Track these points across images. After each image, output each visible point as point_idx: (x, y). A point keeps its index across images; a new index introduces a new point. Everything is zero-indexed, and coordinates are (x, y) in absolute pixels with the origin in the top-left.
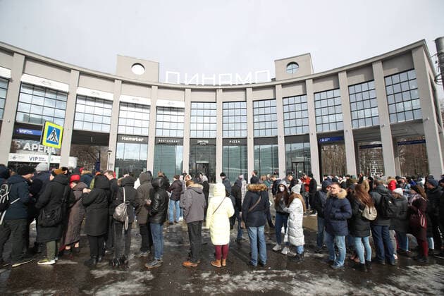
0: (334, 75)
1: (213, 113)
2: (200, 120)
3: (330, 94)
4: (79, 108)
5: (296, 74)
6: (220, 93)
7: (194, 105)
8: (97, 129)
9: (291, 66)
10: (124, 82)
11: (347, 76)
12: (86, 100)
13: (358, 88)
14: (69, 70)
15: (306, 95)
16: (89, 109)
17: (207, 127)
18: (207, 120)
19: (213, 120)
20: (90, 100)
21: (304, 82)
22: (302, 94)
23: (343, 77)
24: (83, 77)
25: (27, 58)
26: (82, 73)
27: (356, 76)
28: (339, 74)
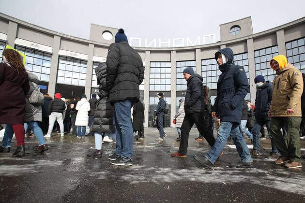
0: (272, 34)
1: (169, 70)
2: (158, 76)
3: (269, 51)
4: (61, 66)
5: (238, 35)
6: (174, 53)
7: (153, 65)
8: (75, 83)
9: (234, 29)
10: (96, 46)
11: (285, 34)
12: (66, 60)
13: (295, 44)
14: (52, 36)
15: (247, 52)
16: (69, 68)
17: (163, 82)
18: (163, 76)
19: (168, 76)
20: (69, 61)
21: (245, 41)
22: (243, 52)
23: (280, 35)
24: (64, 42)
25: (20, 26)
26: (63, 38)
27: (293, 33)
28: (277, 33)
